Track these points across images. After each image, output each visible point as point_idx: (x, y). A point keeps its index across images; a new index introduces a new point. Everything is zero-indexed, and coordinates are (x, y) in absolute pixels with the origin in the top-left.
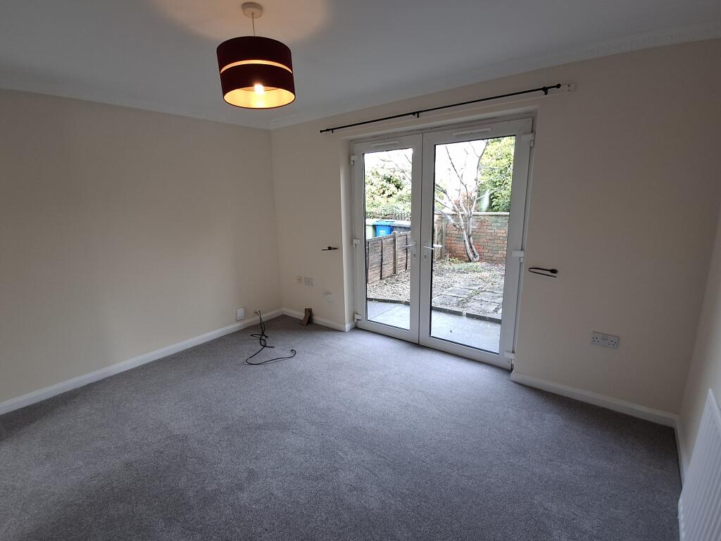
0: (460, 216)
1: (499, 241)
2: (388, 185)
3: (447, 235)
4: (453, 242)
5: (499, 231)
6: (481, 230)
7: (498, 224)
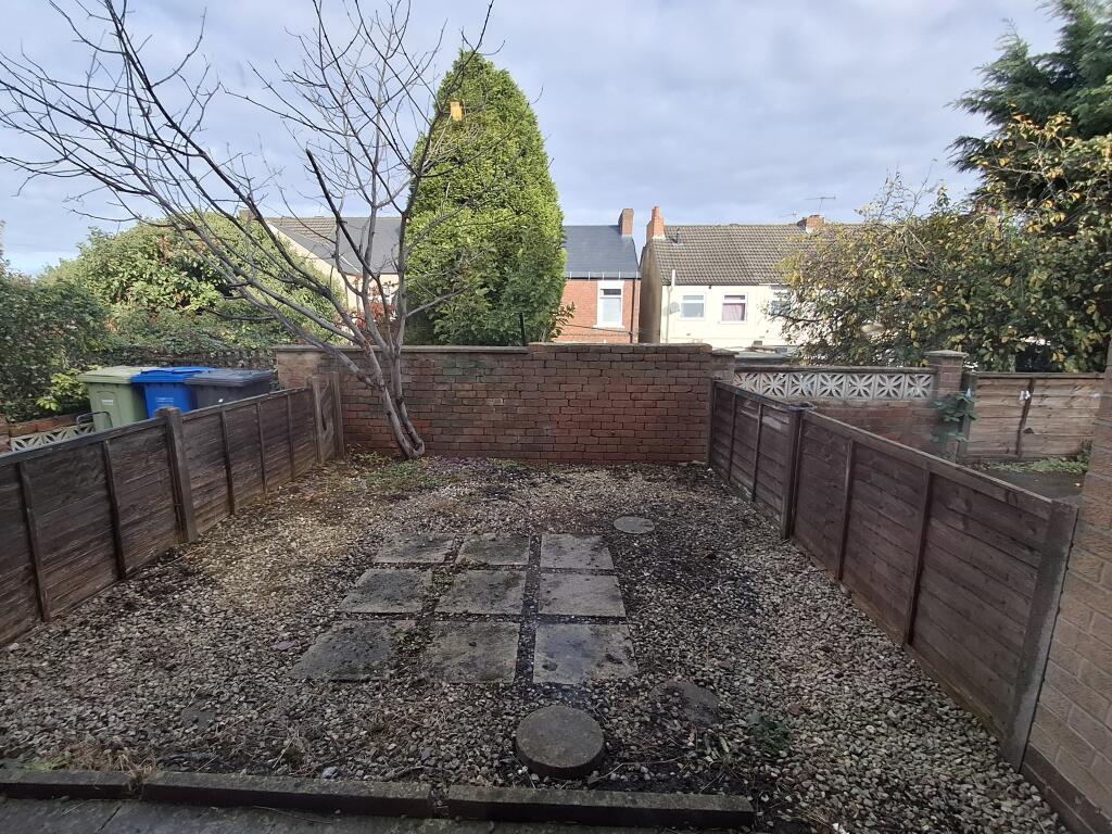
0: (373, 355)
1: (460, 409)
2: (194, 283)
3: (345, 398)
4: (361, 414)
5: (460, 387)
6: (422, 387)
7: (457, 372)
